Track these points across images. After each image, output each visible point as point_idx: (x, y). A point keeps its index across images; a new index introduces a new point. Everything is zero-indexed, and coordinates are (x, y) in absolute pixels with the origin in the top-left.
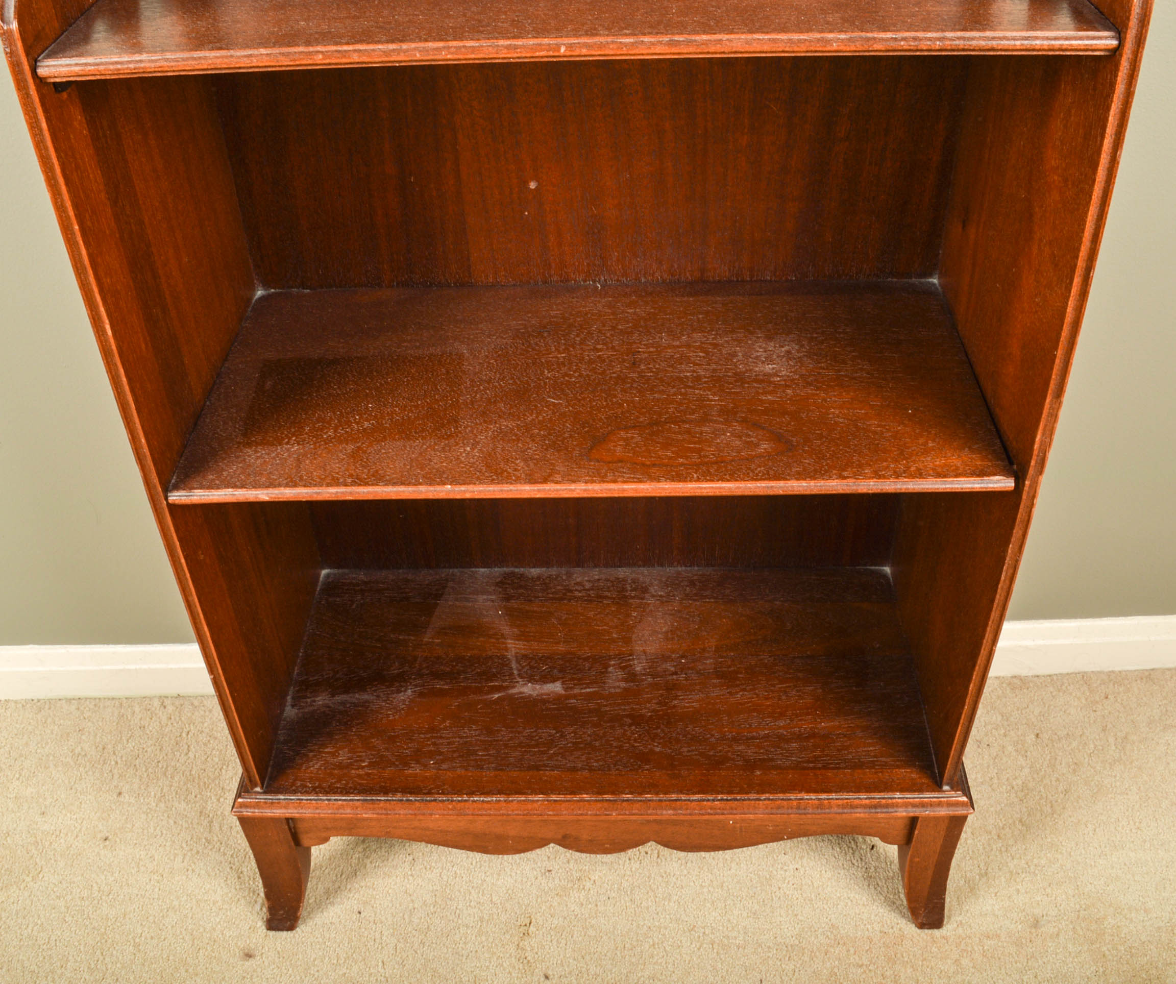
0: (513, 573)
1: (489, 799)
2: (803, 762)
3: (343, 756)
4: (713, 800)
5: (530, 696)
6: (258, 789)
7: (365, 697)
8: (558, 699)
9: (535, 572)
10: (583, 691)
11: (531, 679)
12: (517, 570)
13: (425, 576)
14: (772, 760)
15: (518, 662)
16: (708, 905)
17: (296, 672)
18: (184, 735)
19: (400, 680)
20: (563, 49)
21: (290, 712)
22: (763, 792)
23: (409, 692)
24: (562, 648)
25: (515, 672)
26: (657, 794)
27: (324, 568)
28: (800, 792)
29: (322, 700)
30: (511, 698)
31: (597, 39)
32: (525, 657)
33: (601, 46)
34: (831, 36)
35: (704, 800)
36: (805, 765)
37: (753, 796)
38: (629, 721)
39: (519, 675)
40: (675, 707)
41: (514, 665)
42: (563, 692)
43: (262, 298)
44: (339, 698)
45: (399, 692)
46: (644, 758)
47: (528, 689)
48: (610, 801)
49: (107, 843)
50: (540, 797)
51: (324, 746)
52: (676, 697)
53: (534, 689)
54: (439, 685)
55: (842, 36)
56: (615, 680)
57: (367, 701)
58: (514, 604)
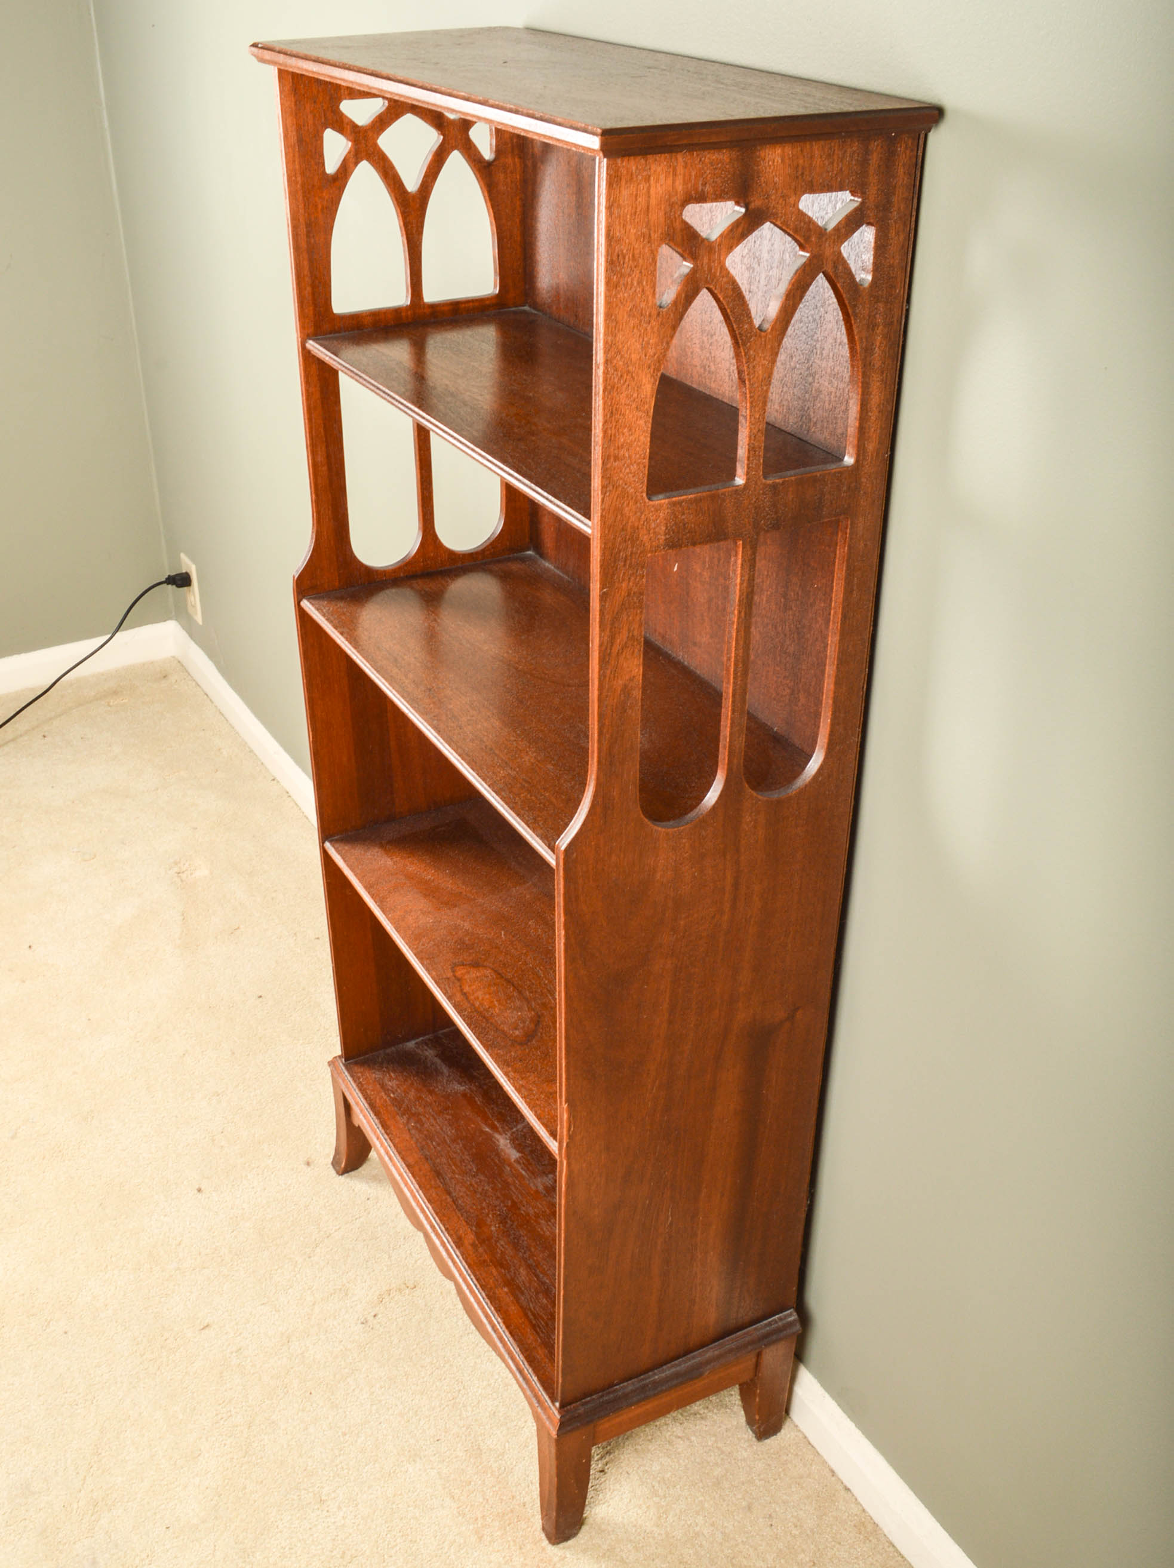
2: (531, 1312)
3: (392, 1083)
5: (498, 1145)
6: (342, 1061)
7: (445, 1070)
8: (504, 1161)
10: (521, 1170)
11: (513, 1140)
14: (522, 1293)
16: (485, 1383)
17: (445, 1031)
21: (411, 1045)
22: (488, 1298)
23: (462, 1088)
25: (514, 1129)
30: (489, 1137)
36: (530, 1314)
38: (510, 1203)
39: (513, 1133)
40: (539, 1224)
42: (513, 1160)
44: (438, 1061)
46: (481, 1225)
47: (503, 1142)
51: (394, 1071)
53: (506, 1145)
57: (442, 1073)
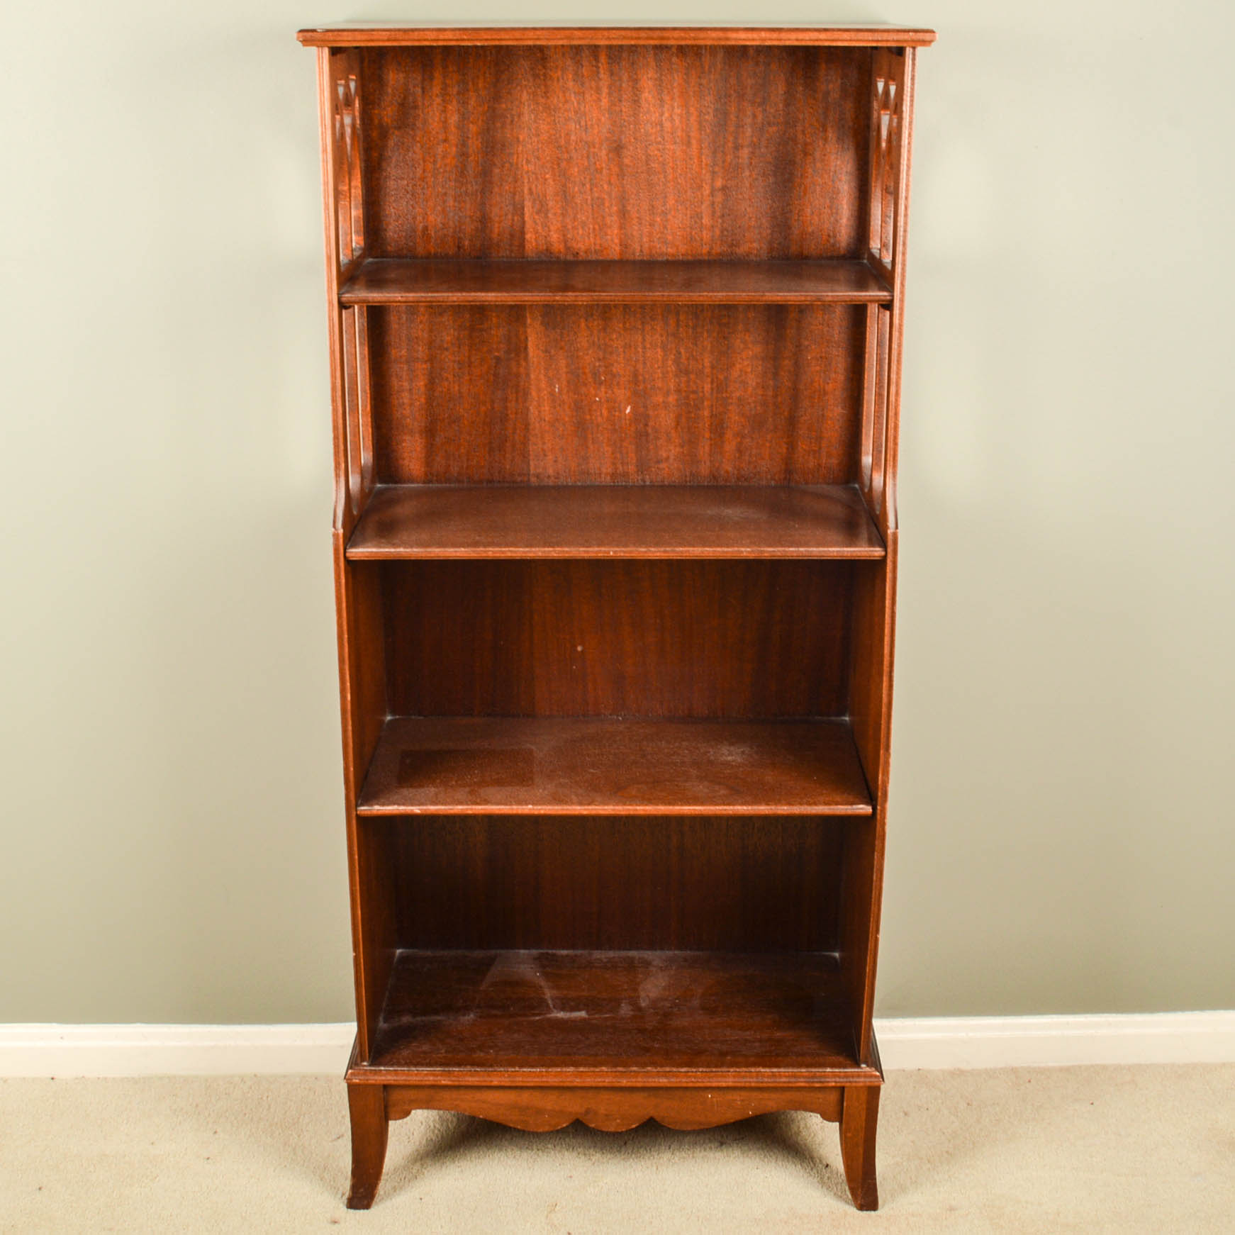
0: (547, 953)
1: (534, 1070)
3: (426, 1048)
4: (696, 1072)
5: (562, 1018)
6: (365, 1063)
8: (584, 1019)
9: (564, 952)
10: (602, 1016)
11: (563, 1009)
12: (550, 951)
13: (479, 954)
15: (553, 1000)
17: (384, 1005)
18: (265, 1098)
19: (466, 1009)
20: (611, 553)
21: (383, 1025)
23: (472, 1016)
24: (585, 994)
25: (551, 1006)
26: (656, 1068)
27: (398, 949)
28: (759, 1067)
29: (406, 1019)
30: (549, 1020)
31: (629, 549)
32: (557, 998)
33: (631, 552)
34: (743, 549)
35: (688, 1072)
37: (725, 1069)
38: (636, 1031)
39: (554, 1007)
40: (670, 1024)
41: (550, 1002)
43: (391, 721)
45: (464, 1015)
46: (647, 1050)
47: (561, 1015)
48: (622, 1072)
49: (210, 1160)
50: (572, 1069)
51: (411, 1042)
52: (671, 1020)
53: (565, 1015)
54: (494, 1012)
55: (748, 549)
56: (625, 1010)
58: (549, 970)
